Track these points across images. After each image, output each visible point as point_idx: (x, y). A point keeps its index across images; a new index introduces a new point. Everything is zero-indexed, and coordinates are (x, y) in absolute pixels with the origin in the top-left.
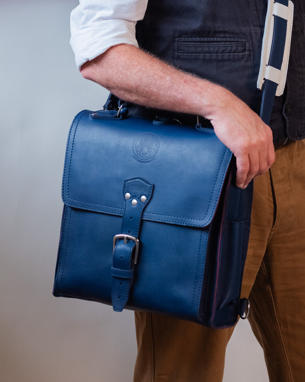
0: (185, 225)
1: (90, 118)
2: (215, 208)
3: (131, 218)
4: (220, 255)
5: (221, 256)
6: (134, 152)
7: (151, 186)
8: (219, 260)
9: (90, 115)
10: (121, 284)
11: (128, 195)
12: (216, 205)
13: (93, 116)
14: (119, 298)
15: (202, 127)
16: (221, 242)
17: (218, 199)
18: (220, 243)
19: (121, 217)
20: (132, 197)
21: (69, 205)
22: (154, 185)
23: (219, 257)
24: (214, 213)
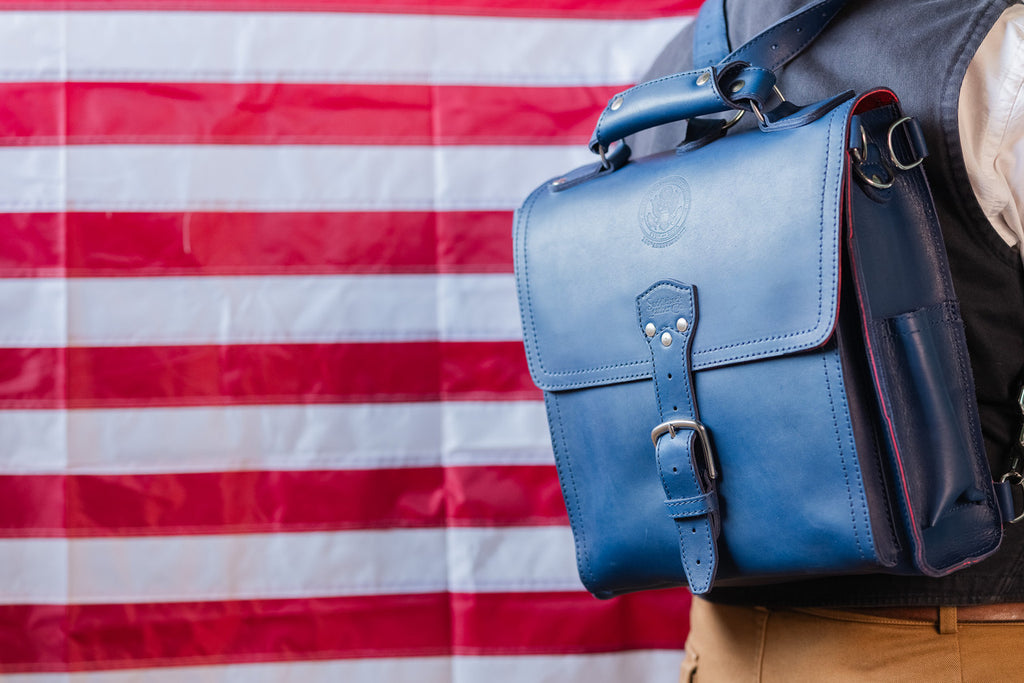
0: (780, 353)
1: (553, 194)
2: (835, 292)
3: (670, 376)
4: (886, 403)
5: (889, 405)
6: (644, 231)
7: (688, 291)
8: (889, 416)
9: (549, 186)
10: (694, 531)
11: (650, 327)
12: (836, 285)
13: (557, 186)
14: (698, 562)
15: (772, 121)
16: (879, 373)
17: (836, 271)
18: (876, 375)
19: (650, 379)
20: (660, 329)
21: (549, 388)
22: (695, 287)
23: (888, 409)
24: (835, 305)
